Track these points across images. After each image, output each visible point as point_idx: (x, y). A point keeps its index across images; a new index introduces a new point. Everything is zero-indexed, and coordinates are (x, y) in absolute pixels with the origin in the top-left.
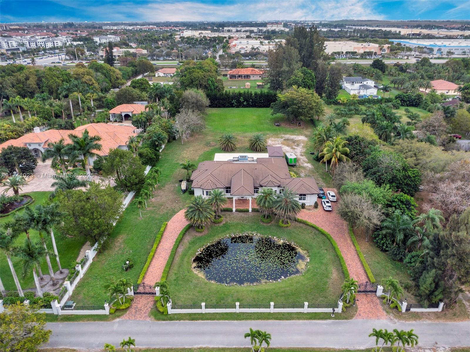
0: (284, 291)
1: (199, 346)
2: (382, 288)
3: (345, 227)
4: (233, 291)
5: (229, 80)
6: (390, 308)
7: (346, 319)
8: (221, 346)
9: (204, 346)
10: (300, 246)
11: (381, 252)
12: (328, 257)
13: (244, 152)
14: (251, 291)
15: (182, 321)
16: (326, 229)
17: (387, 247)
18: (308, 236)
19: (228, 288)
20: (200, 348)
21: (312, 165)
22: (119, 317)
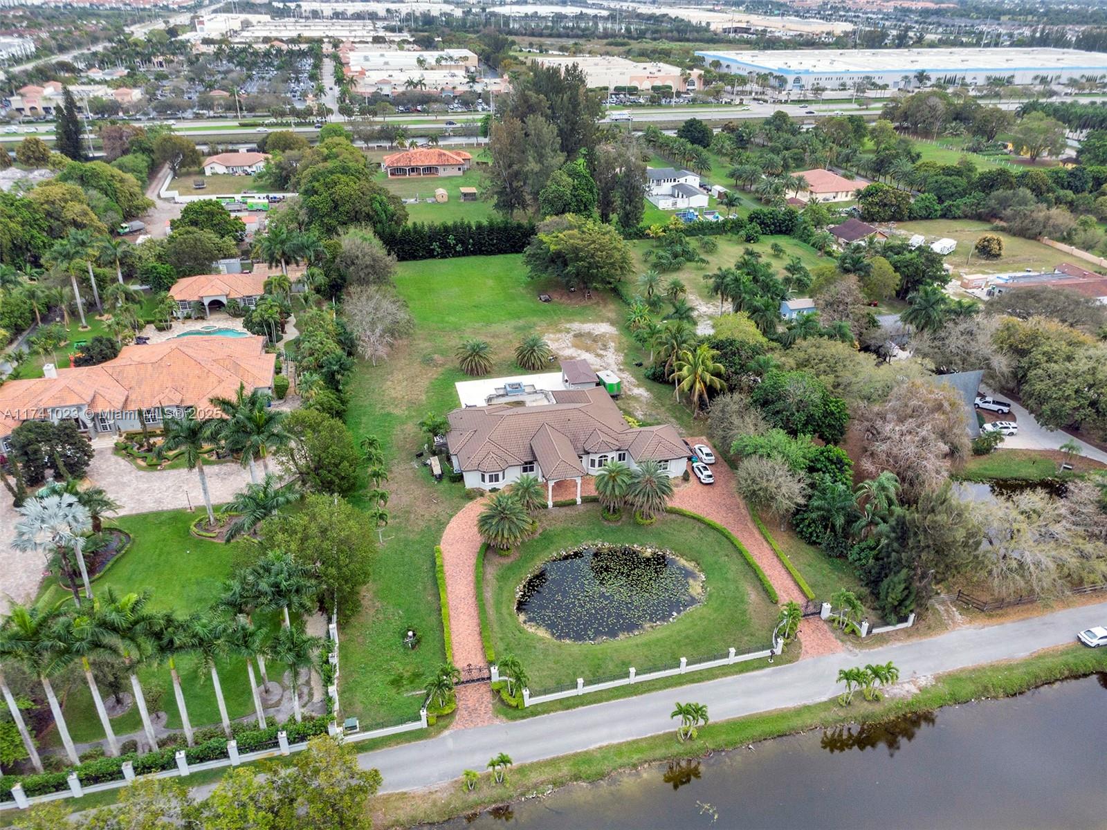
0: (687, 637)
1: (597, 745)
2: (829, 606)
3: (744, 512)
4: (609, 651)
5: (392, 180)
6: (845, 634)
7: (790, 662)
8: (630, 739)
9: (605, 744)
10: (682, 556)
11: (808, 547)
12: (733, 567)
13: (510, 374)
14: (637, 646)
15: (552, 714)
16: (716, 518)
17: (818, 537)
18: (691, 535)
19: (598, 647)
20: (600, 748)
21: (648, 390)
22: (446, 727)
